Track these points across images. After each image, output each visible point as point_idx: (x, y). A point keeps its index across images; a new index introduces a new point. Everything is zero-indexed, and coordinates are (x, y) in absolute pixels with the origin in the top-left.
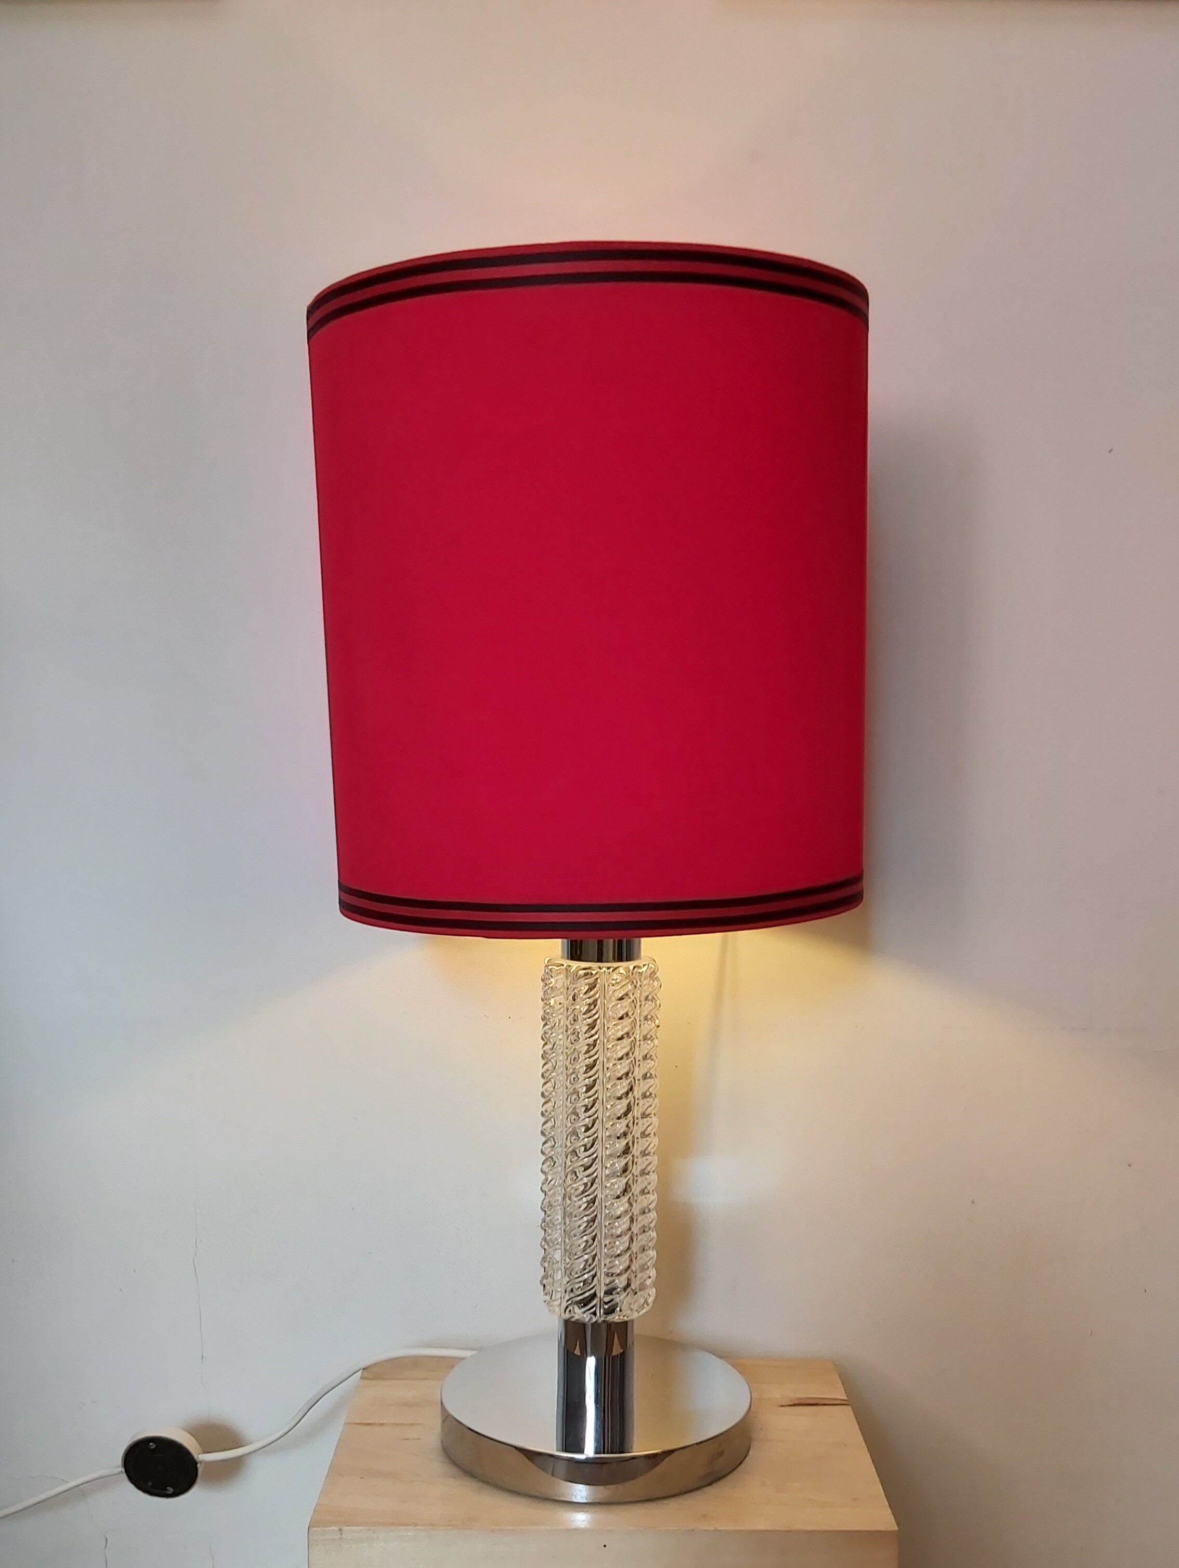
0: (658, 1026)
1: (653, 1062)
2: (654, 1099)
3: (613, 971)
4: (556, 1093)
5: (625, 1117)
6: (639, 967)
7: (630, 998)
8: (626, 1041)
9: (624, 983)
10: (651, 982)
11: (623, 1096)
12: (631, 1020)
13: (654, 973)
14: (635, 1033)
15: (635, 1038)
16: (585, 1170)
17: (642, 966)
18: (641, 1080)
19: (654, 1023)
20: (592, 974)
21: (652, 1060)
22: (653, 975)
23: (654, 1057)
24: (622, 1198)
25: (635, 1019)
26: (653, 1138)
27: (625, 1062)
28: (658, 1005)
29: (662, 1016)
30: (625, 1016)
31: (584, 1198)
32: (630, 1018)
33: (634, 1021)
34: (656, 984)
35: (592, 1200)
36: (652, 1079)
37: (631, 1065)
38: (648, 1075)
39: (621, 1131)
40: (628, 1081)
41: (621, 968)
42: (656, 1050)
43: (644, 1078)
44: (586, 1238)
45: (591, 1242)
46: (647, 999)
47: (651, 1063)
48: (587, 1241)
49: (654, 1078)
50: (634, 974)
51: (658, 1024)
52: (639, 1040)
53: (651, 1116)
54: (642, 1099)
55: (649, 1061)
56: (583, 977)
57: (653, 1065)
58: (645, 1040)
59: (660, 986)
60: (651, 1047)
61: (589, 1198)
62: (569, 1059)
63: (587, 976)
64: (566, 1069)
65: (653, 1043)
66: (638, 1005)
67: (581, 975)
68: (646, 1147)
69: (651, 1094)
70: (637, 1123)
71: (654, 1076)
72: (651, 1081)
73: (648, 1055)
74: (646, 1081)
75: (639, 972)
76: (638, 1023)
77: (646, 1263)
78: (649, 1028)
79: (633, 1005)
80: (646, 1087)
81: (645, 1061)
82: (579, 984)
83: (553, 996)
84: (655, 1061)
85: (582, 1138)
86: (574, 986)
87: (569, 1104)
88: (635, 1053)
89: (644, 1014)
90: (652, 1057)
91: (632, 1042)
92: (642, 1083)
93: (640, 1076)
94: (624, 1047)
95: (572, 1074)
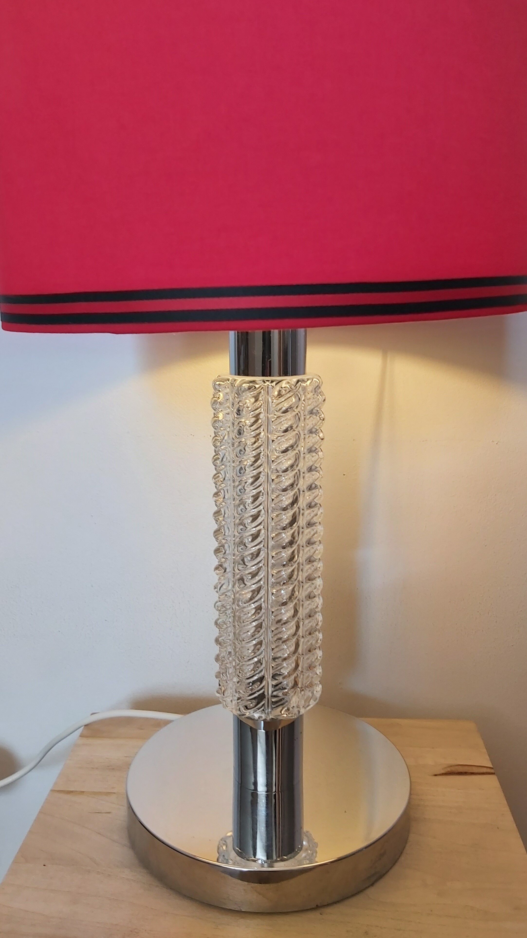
0: (322, 439)
1: (318, 474)
2: (319, 509)
3: (276, 384)
4: (225, 503)
5: (290, 527)
6: (303, 381)
7: (294, 411)
8: (291, 454)
9: (288, 395)
10: (316, 396)
11: (289, 507)
12: (295, 433)
13: (318, 387)
14: (299, 446)
15: (299, 451)
16: (252, 578)
17: (306, 380)
18: (306, 491)
19: (319, 436)
20: (255, 388)
21: (316, 471)
22: (317, 389)
23: (319, 469)
24: (289, 603)
26: (318, 546)
27: (291, 474)
28: (322, 419)
29: (326, 430)
30: (289, 429)
31: (252, 605)
32: (294, 430)
33: (298, 434)
34: (321, 398)
35: (259, 606)
36: (317, 490)
37: (296, 477)
38: (313, 486)
39: (287, 541)
40: (293, 492)
41: (284, 382)
42: (322, 461)
43: (309, 489)
44: (254, 642)
45: (259, 646)
46: (311, 412)
47: (316, 475)
48: (255, 645)
49: (319, 489)
50: (298, 387)
51: (322, 437)
52: (303, 452)
53: (317, 525)
54: (307, 509)
55: (314, 473)
56: (247, 390)
57: (318, 477)
58: (309, 452)
59: (324, 400)
60: (316, 459)
61: (257, 604)
62: (235, 471)
63: (251, 390)
64: (233, 481)
65: (317, 455)
66: (302, 418)
67: (245, 389)
68: (311, 555)
69: (316, 504)
70: (303, 532)
71: (319, 487)
72: (316, 492)
73: (313, 467)
74: (311, 491)
75: (304, 386)
76: (302, 436)
77: (312, 662)
78: (313, 441)
79: (297, 418)
80: (311, 498)
81: (310, 472)
82: (244, 398)
83: (221, 411)
84: (321, 473)
85: (249, 547)
86: (239, 400)
87: (236, 515)
88: (299, 465)
89: (308, 428)
90: (317, 469)
91: (297, 454)
92: (307, 493)
93: (305, 487)
94: (290, 459)
95: (238, 486)
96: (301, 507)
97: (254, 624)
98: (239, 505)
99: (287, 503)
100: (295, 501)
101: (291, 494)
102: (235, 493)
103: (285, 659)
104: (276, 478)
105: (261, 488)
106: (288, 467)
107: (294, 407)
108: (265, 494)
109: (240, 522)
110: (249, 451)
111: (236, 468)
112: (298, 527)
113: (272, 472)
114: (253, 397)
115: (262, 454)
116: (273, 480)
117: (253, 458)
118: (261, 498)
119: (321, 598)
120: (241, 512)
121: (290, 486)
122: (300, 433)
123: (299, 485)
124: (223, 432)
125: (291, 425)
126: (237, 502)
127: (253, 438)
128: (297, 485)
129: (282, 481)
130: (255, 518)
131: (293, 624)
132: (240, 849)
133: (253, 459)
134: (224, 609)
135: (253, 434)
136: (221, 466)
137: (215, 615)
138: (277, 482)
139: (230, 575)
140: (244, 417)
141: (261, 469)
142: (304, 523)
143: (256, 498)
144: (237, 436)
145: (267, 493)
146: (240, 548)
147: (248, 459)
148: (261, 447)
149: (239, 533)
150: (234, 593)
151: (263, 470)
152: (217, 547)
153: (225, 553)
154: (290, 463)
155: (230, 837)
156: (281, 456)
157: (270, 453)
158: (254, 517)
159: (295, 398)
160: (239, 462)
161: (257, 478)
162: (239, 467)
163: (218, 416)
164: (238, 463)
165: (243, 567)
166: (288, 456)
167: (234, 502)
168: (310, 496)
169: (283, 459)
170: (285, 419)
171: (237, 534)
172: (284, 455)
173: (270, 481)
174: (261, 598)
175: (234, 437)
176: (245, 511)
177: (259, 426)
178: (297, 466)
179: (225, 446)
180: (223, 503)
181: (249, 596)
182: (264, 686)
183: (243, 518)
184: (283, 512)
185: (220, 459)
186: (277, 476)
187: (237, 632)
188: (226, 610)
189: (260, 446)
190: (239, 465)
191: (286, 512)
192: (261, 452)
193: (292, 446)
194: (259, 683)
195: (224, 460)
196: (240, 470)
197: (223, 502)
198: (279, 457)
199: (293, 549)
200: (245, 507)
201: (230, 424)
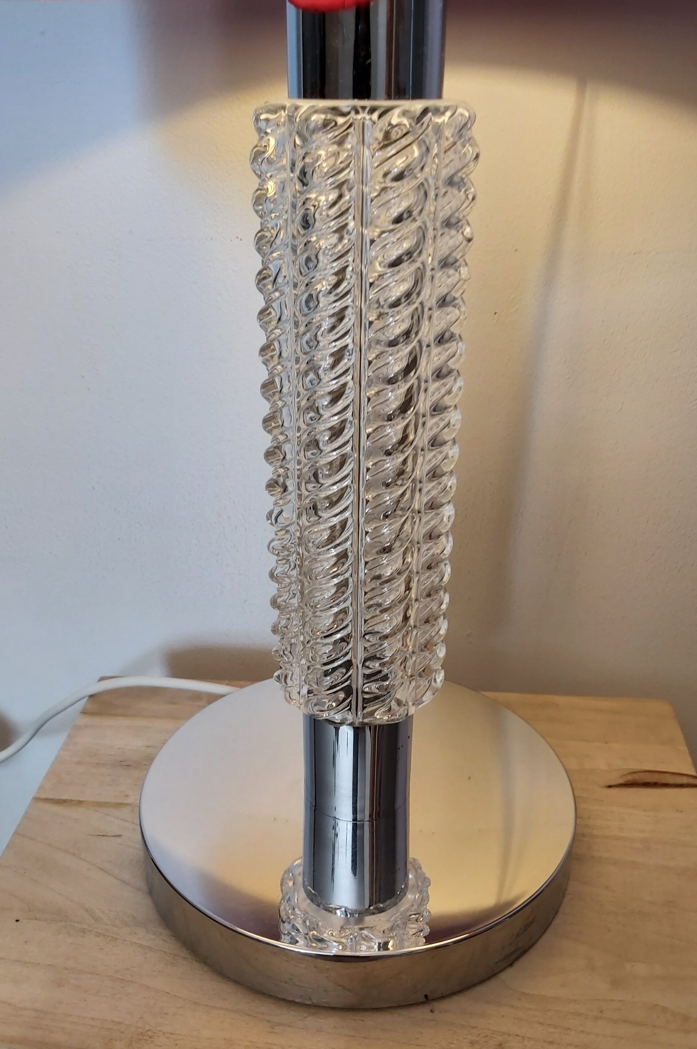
0: (469, 240)
1: (457, 311)
2: (455, 380)
3: (380, 116)
4: (282, 366)
5: (402, 416)
6: (436, 112)
7: (416, 178)
8: (407, 269)
9: (405, 142)
10: (460, 145)
11: (400, 377)
12: (415, 226)
13: (466, 127)
14: (424, 252)
15: (423, 263)
16: (332, 505)
17: (442, 110)
18: (432, 345)
19: (463, 233)
20: (339, 124)
21: (454, 306)
22: (463, 131)
23: (459, 301)
25: (424, 223)
26: (451, 448)
27: (406, 311)
28: (470, 197)
29: (477, 222)
30: (405, 216)
31: (332, 550)
32: (415, 220)
33: (423, 227)
34: (470, 150)
35: (343, 553)
36: (454, 343)
37: (416, 317)
38: (447, 335)
39: (394, 440)
40: (409, 348)
41: (397, 112)
42: (465, 287)
43: (439, 342)
44: (336, 610)
45: (341, 616)
46: (450, 182)
47: (452, 313)
48: (337, 614)
49: (458, 342)
50: (425, 126)
51: (469, 236)
52: (431, 267)
53: (450, 410)
54: (434, 381)
55: (450, 309)
56: (319, 130)
57: (456, 317)
58: (442, 267)
59: (477, 156)
60: (455, 282)
61: (339, 549)
62: (298, 303)
63: (328, 128)
64: (295, 323)
65: (457, 274)
66: (432, 194)
67: (317, 126)
68: (438, 464)
69: (450, 372)
70: (424, 424)
71: (457, 336)
72: (452, 347)
73: (448, 299)
74: (443, 346)
75: (437, 123)
76: (430, 234)
77: (432, 637)
78: (451, 242)
79: (422, 192)
80: (443, 358)
81: (443, 309)
82: (314, 145)
83: (271, 177)
84: (463, 309)
85: (326, 452)
86: (304, 151)
87: (301, 390)
88: (423, 294)
89: (442, 215)
90: (457, 302)
91: (419, 271)
92: (435, 350)
93: (432, 338)
94: (403, 280)
95: (304, 334)
96: (423, 377)
97: (336, 581)
98: (306, 374)
99: (397, 369)
100: (412, 365)
101: (404, 351)
102: (299, 348)
103: (386, 637)
104: (376, 319)
105: (348, 340)
106: (402, 296)
107: (416, 168)
108: (356, 351)
109: (310, 404)
110: (325, 261)
111: (301, 298)
112: (416, 414)
113: (369, 307)
114: (334, 143)
115: (350, 268)
116: (371, 323)
117: (334, 277)
118: (346, 360)
119: (451, 539)
120: (310, 386)
121: (403, 335)
122: (426, 226)
123: (420, 334)
124: (274, 221)
125: (409, 207)
126: (303, 366)
127: (332, 235)
128: (417, 333)
129: (388, 325)
130: (337, 396)
131: (401, 582)
132: (313, 889)
133: (333, 280)
134: (286, 553)
135: (333, 226)
136: (273, 292)
137: (271, 561)
138: (378, 328)
139: (292, 496)
140: (314, 187)
141: (348, 300)
142: (428, 408)
143: (338, 356)
144: (302, 232)
145: (358, 349)
146: (309, 453)
147: (323, 279)
148: (349, 254)
149: (308, 425)
150: (300, 527)
151: (353, 301)
152: (270, 448)
153: (284, 458)
154: (403, 288)
155: (298, 866)
156: (386, 274)
157: (365, 267)
158: (336, 394)
159: (420, 147)
160: (305, 285)
161: (340, 316)
162: (306, 295)
163: (265, 187)
164: (303, 288)
165: (314, 487)
166: (401, 274)
167: (298, 366)
168: (440, 356)
169: (391, 280)
170: (395, 195)
171: (303, 426)
172: (394, 271)
173: (365, 324)
174: (346, 540)
175: (295, 233)
176: (319, 383)
177: (343, 209)
178: (419, 294)
179: (279, 253)
180: (279, 367)
181: (325, 535)
182: (350, 676)
183: (314, 397)
184: (390, 387)
185: (272, 279)
186: (378, 314)
187: (306, 592)
188: (288, 556)
189: (347, 252)
190: (306, 291)
191: (396, 385)
192: (347, 266)
193: (409, 253)
194: (344, 671)
195: (280, 280)
196: (307, 302)
197: (279, 363)
198: (383, 275)
199: (406, 454)
200: (318, 376)
201: (288, 207)
